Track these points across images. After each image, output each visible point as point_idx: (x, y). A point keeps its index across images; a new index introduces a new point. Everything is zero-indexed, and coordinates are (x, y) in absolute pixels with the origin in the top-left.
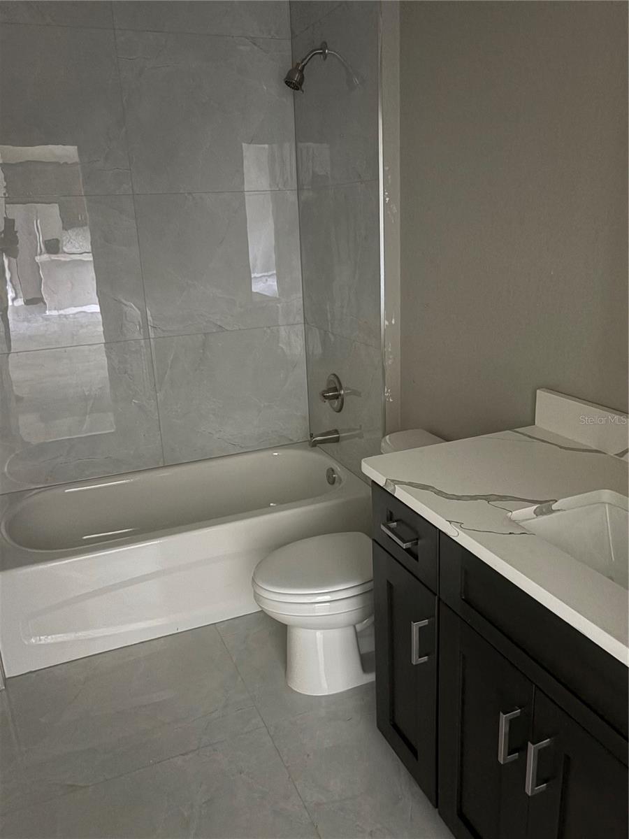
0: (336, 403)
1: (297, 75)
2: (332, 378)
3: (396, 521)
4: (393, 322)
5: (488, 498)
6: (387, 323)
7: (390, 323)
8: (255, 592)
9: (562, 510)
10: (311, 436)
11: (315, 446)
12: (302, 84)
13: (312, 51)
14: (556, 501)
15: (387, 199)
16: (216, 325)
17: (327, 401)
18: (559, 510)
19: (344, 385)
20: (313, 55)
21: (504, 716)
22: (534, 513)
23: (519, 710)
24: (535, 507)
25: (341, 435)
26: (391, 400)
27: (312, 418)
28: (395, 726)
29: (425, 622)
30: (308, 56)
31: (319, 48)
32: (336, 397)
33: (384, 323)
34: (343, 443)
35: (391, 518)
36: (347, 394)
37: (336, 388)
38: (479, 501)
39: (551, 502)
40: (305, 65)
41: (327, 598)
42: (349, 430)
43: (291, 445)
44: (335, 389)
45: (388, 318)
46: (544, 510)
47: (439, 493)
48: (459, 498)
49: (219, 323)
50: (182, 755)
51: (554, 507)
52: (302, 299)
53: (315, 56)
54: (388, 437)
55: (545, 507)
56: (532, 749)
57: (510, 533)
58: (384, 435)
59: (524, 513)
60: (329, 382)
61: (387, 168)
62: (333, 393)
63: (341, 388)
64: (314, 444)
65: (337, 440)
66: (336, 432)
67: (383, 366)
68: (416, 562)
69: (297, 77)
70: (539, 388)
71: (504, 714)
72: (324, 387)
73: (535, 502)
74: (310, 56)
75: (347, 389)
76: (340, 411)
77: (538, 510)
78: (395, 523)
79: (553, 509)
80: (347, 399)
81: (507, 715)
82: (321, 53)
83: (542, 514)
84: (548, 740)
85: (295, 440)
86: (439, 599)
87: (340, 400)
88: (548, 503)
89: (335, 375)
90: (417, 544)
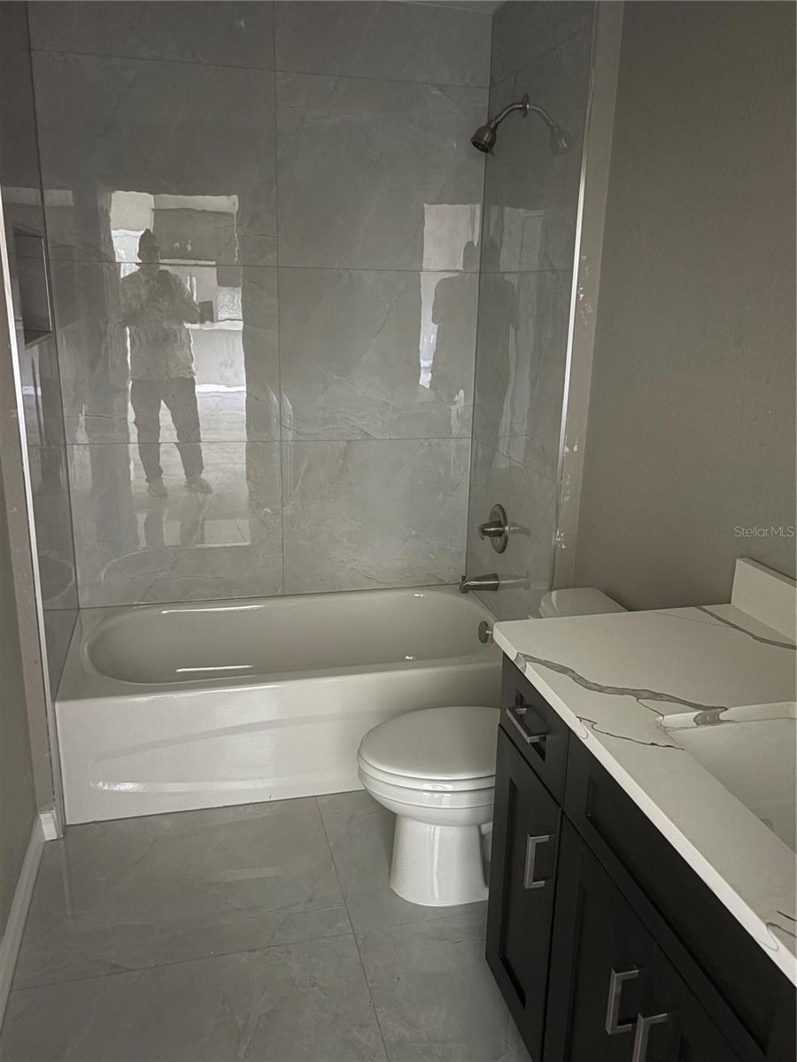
0: (499, 541)
1: (487, 136)
2: (498, 511)
3: (526, 707)
4: (575, 449)
5: (637, 694)
6: (567, 449)
7: (571, 449)
8: (359, 768)
9: (733, 721)
10: (464, 578)
11: (466, 592)
12: (493, 145)
13: (511, 105)
14: (726, 709)
15: (582, 296)
16: (362, 431)
17: (486, 537)
18: (728, 721)
19: (510, 519)
20: (510, 111)
21: (616, 975)
22: (694, 721)
23: (637, 971)
24: (696, 713)
25: (501, 582)
26: (563, 547)
27: (470, 555)
28: (505, 962)
29: (545, 838)
30: (504, 111)
31: (520, 101)
32: (500, 534)
33: (564, 449)
34: (501, 592)
35: (520, 701)
36: (513, 532)
37: (500, 522)
38: (626, 696)
39: (719, 710)
40: (499, 122)
41: (449, 787)
42: (511, 577)
43: (441, 585)
44: (499, 524)
45: (569, 444)
46: (708, 718)
47: (580, 680)
48: (601, 689)
49: (366, 429)
50: (248, 951)
51: (723, 716)
52: (472, 408)
53: (513, 113)
54: (554, 593)
55: (709, 715)
56: (642, 1022)
57: (652, 744)
58: (551, 590)
59: (681, 719)
60: (493, 513)
61: (584, 258)
62: (496, 528)
63: (506, 524)
64: (465, 590)
65: (495, 588)
66: (495, 577)
67: (557, 504)
68: (541, 760)
69: (487, 137)
70: (741, 557)
71: (617, 972)
72: (486, 521)
73: (697, 707)
74: (507, 111)
75: (514, 525)
76: (502, 552)
77: (699, 718)
78: (525, 709)
79: (721, 718)
80: (511, 539)
81: (620, 974)
82: (521, 108)
83: (706, 723)
84: (665, 1015)
85: (447, 581)
86: (563, 813)
87: (503, 538)
88: (715, 711)
89: (500, 506)
90: (545, 739)
